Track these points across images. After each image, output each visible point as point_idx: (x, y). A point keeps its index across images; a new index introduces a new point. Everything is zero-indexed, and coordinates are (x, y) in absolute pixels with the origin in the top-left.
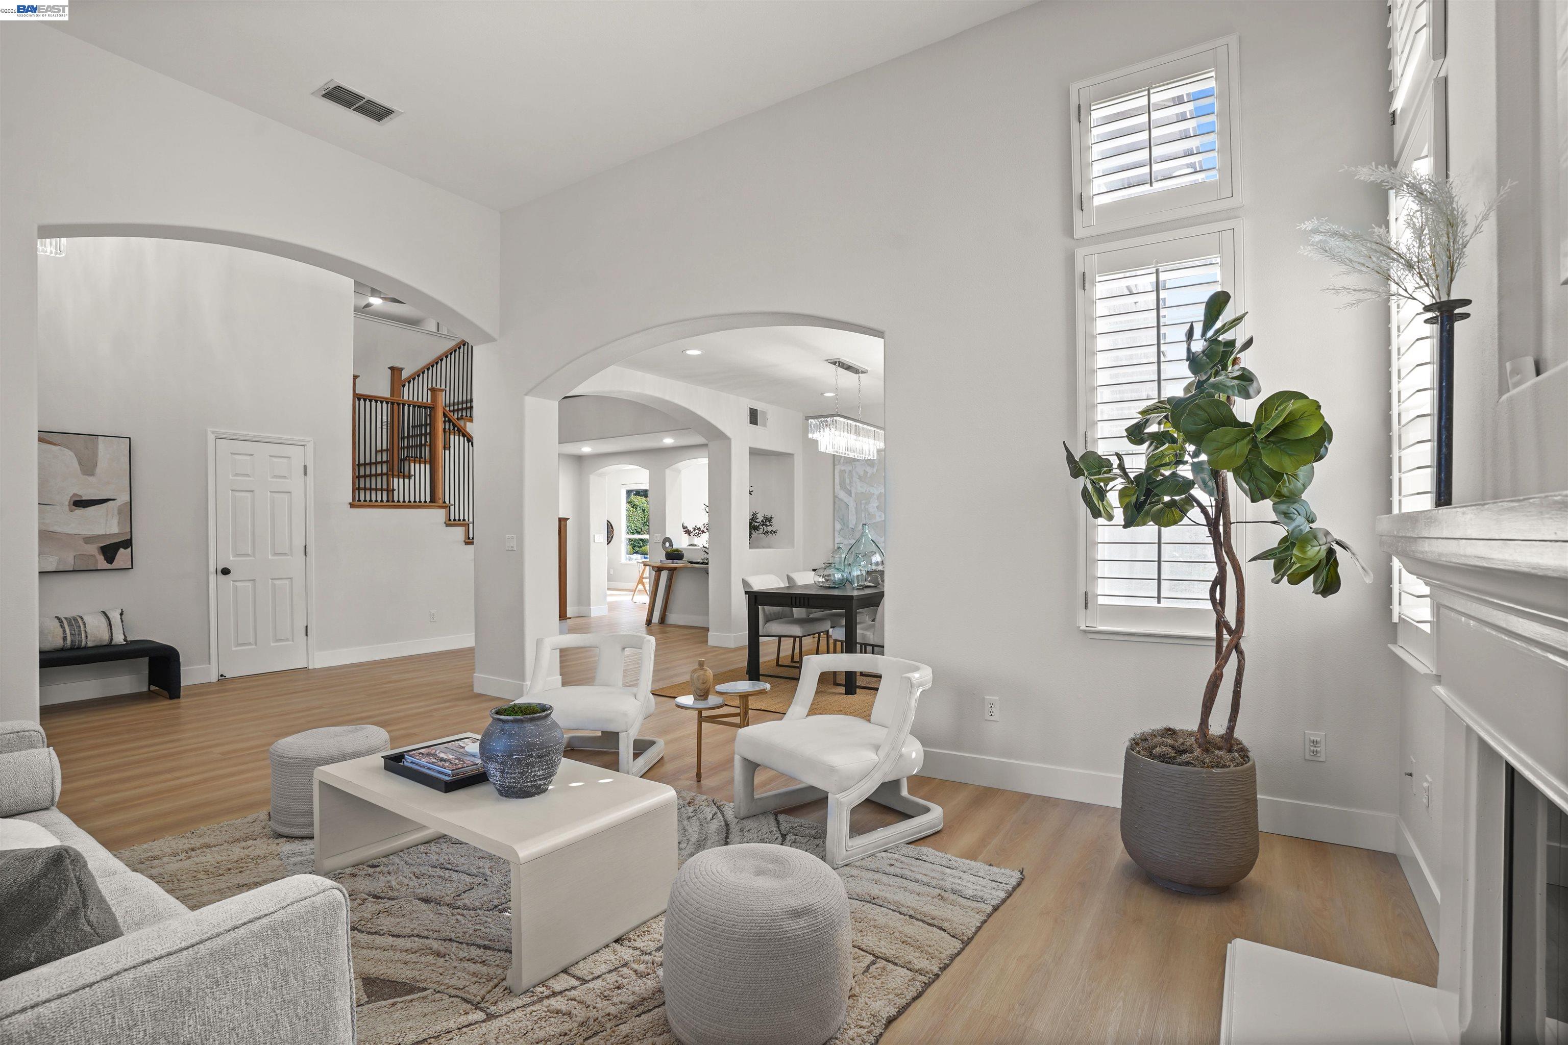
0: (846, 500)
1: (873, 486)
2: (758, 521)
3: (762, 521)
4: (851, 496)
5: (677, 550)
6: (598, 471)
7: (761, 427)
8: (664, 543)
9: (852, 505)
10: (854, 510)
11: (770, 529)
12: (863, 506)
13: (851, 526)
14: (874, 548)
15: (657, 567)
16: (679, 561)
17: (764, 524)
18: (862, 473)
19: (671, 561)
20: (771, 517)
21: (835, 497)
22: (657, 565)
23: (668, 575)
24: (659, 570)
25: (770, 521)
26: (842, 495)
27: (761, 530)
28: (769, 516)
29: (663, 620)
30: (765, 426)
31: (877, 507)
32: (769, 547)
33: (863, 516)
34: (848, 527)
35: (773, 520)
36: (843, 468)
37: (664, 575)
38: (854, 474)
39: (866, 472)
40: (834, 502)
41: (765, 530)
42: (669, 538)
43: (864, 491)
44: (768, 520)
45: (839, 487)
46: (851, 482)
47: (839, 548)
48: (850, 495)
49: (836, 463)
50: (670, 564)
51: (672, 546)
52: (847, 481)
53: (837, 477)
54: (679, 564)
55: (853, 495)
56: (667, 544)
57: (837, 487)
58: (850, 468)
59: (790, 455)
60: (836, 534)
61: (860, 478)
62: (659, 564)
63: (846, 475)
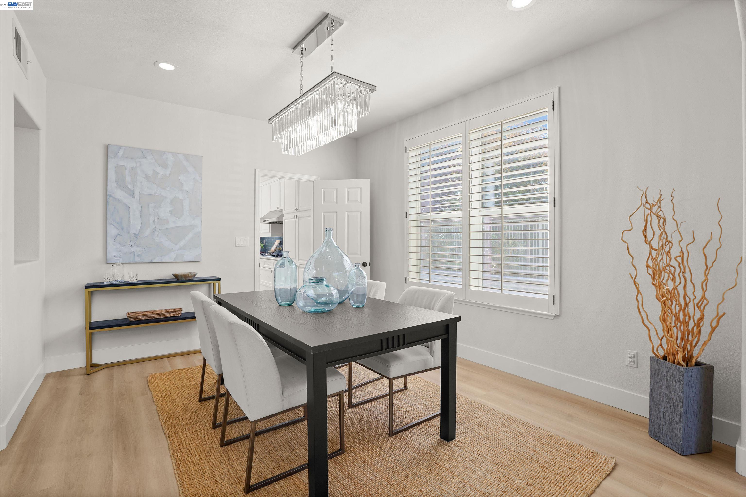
0: (125, 201)
1: (166, 189)
4: (133, 197)
7: (23, 69)
9: (134, 207)
10: (137, 213)
12: (151, 209)
13: (133, 231)
18: (149, 173)
21: (108, 195)
26: (119, 194)
31: (171, 212)
33: (151, 220)
34: (129, 233)
36: (121, 163)
38: (138, 171)
39: (155, 173)
40: (107, 202)
43: (153, 193)
45: (114, 185)
46: (133, 181)
48: (133, 195)
49: (110, 154)
52: (128, 179)
53: (111, 173)
55: (137, 195)
57: (112, 185)
58: (133, 165)
59: (35, 130)
60: (110, 241)
61: (147, 177)
63: (127, 172)
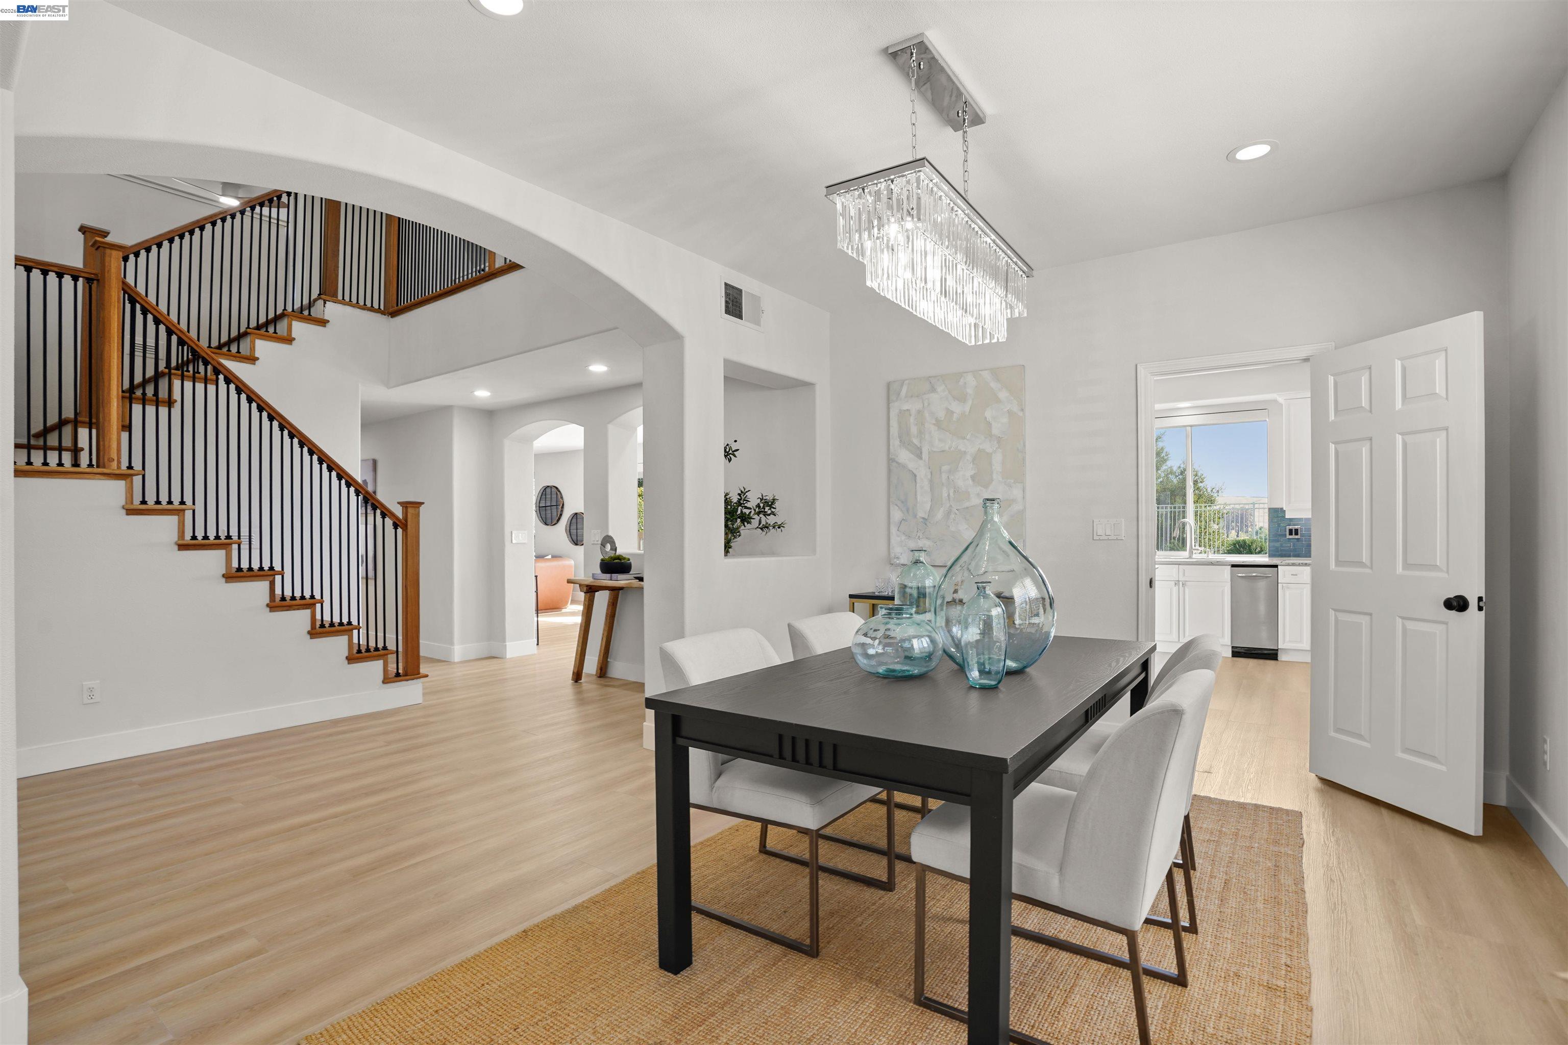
0: (911, 466)
1: (964, 438)
2: (748, 505)
3: (758, 506)
4: (921, 458)
5: (619, 558)
6: (518, 432)
7: (749, 324)
8: (603, 545)
9: (923, 473)
10: (926, 484)
11: (771, 520)
12: (944, 476)
13: (921, 514)
14: (1016, 563)
15: (587, 586)
16: (620, 576)
17: (760, 511)
18: (941, 415)
19: (608, 575)
20: (774, 500)
21: (891, 460)
22: (586, 583)
23: (610, 599)
24: (591, 590)
25: (771, 507)
26: (904, 456)
27: (755, 523)
28: (770, 498)
29: (603, 671)
30: (757, 322)
31: (973, 478)
32: (772, 553)
33: (945, 495)
34: (915, 516)
35: (777, 505)
36: (905, 407)
37: (602, 599)
38: (927, 414)
39: (950, 413)
40: (889, 471)
41: (763, 523)
42: (611, 538)
43: (947, 448)
44: (766, 506)
45: (897, 442)
46: (921, 433)
47: (917, 562)
48: (920, 456)
49: (892, 396)
50: (606, 580)
51: (616, 550)
52: (914, 430)
53: (894, 424)
54: (621, 580)
55: (925, 455)
56: (608, 547)
57: (895, 442)
58: (919, 406)
59: (808, 386)
60: (894, 530)
61: (938, 423)
62: (589, 580)
63: (912, 420)
